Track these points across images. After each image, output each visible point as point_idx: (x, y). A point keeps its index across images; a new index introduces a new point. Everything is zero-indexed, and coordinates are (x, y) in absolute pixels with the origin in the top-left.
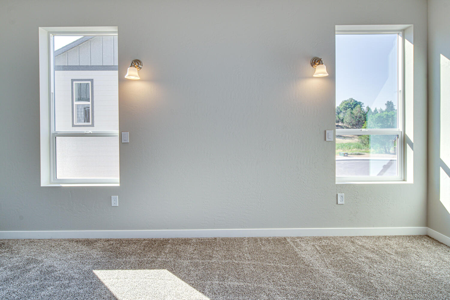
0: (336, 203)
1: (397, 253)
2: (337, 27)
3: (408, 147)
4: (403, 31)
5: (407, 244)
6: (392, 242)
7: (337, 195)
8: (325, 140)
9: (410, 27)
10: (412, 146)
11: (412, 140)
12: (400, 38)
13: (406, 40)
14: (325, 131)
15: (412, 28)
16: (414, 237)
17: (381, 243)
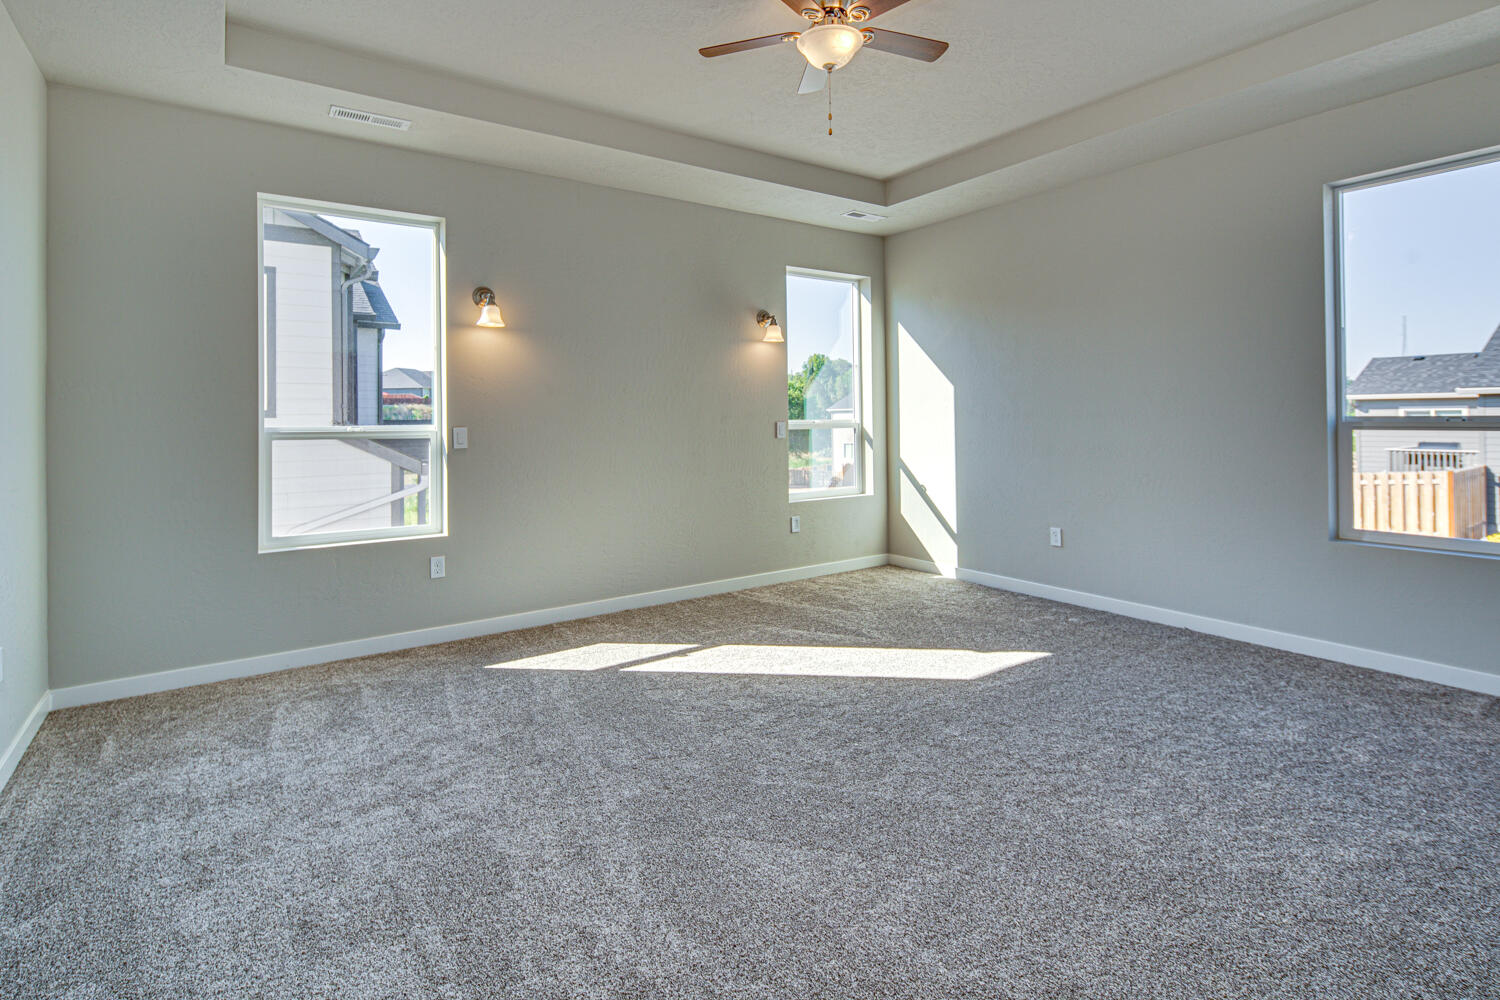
0: (789, 530)
1: (864, 582)
2: (789, 268)
3: (867, 445)
4: (859, 281)
5: (870, 573)
6: (856, 575)
7: (791, 519)
8: (776, 436)
9: (868, 280)
10: (871, 443)
11: (872, 436)
12: (856, 291)
13: (862, 296)
14: (776, 424)
15: (869, 281)
16: (876, 567)
17: (845, 578)
